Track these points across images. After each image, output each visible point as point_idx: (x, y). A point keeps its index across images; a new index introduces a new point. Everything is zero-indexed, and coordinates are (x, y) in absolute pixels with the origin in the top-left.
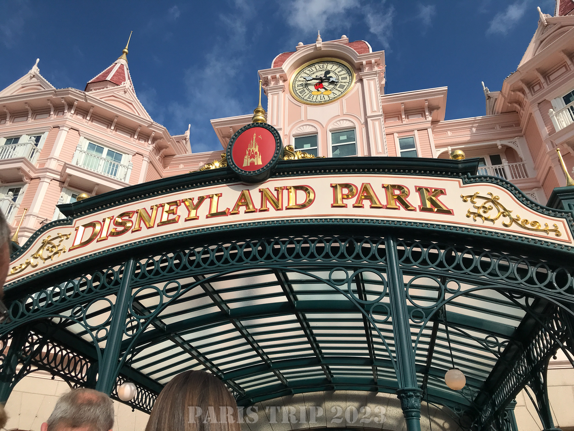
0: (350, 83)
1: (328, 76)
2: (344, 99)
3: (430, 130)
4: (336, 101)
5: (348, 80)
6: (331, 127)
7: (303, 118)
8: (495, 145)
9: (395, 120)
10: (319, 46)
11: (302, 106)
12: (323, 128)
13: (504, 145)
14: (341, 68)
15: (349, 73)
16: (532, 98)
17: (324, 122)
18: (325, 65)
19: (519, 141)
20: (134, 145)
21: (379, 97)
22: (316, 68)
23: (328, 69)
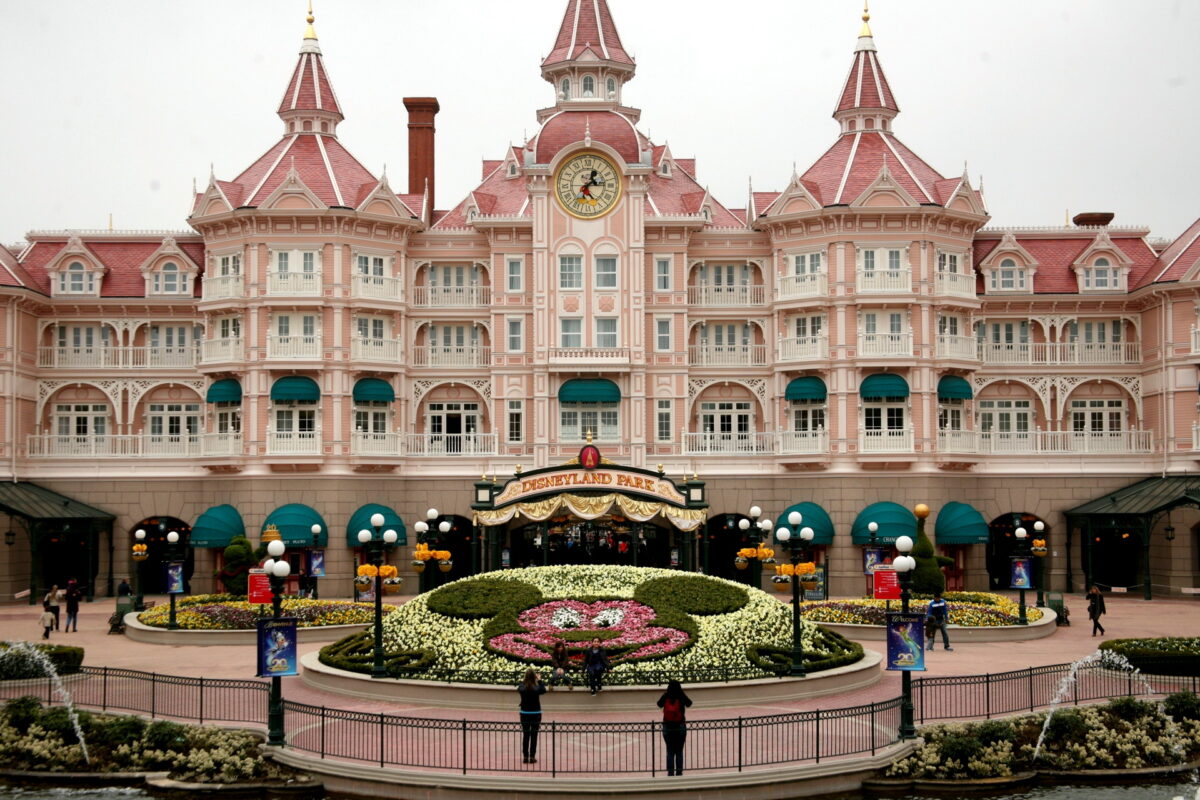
0: (616, 193)
2: (609, 216)
3: (685, 255)
4: (599, 220)
5: (614, 189)
6: (596, 251)
7: (568, 235)
8: (745, 261)
9: (655, 237)
10: (588, 145)
11: (567, 217)
12: (588, 251)
13: (752, 263)
14: (608, 170)
15: (616, 178)
16: (776, 241)
17: (589, 243)
18: (592, 160)
19: (766, 261)
20: (391, 242)
21: (642, 222)
22: (582, 163)
23: (595, 168)
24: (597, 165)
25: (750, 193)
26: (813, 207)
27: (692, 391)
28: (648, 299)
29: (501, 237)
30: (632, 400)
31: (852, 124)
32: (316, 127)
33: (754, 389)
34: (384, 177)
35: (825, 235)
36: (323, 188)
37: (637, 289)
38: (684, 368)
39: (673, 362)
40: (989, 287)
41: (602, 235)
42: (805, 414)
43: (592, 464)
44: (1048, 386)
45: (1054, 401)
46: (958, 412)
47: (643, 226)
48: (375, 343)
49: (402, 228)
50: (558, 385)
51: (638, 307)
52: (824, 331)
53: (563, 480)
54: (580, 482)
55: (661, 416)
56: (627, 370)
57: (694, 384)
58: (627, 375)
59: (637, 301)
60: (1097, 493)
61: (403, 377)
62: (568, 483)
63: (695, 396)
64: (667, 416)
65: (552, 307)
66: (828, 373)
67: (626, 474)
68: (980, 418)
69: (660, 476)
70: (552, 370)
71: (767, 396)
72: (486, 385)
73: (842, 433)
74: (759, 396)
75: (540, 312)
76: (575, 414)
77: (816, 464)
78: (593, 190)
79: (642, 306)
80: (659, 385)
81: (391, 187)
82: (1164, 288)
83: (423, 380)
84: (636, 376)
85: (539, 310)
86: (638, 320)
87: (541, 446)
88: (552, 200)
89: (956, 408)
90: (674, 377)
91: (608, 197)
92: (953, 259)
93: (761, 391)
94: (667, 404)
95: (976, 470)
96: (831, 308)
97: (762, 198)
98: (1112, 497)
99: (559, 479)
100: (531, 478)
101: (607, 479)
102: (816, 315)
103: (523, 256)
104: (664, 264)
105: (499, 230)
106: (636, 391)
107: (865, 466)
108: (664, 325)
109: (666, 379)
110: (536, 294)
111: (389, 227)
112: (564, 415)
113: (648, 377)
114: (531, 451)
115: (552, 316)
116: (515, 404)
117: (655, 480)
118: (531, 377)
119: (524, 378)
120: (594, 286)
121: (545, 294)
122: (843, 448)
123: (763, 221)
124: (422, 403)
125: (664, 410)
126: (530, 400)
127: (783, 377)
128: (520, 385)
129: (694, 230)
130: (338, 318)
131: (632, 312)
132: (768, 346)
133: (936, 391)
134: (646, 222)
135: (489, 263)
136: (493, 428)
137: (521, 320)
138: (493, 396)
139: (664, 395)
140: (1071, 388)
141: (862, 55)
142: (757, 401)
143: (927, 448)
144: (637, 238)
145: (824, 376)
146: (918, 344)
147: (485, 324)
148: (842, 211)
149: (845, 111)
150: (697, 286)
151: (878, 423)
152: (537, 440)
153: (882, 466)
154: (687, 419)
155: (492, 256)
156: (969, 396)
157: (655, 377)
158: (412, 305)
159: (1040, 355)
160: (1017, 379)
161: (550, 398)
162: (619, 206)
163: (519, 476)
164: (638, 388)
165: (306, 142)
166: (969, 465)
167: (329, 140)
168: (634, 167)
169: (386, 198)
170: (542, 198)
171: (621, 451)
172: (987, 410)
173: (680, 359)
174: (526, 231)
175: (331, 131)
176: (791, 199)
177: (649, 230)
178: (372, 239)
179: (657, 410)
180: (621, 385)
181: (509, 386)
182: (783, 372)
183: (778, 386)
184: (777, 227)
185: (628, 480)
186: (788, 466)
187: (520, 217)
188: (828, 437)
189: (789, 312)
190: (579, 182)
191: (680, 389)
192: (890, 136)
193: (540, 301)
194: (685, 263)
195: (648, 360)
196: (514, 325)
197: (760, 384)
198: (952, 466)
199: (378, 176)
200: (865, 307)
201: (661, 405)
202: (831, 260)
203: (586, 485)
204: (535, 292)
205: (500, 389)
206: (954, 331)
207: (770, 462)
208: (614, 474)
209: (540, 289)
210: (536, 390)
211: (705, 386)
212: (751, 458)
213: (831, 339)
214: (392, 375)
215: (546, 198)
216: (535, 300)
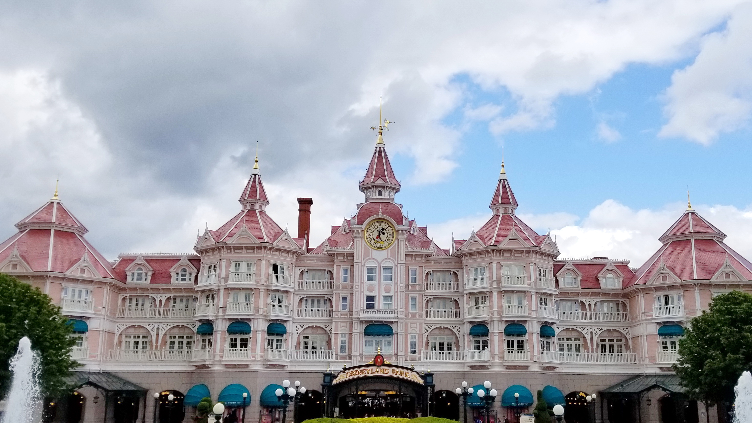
0: (393, 238)
1: (383, 232)
2: (389, 249)
3: (424, 267)
4: (385, 250)
5: (392, 237)
6: (382, 265)
7: (370, 257)
8: (451, 271)
9: (410, 258)
10: (380, 217)
11: (370, 249)
12: (380, 265)
13: (453, 272)
14: (389, 228)
15: (393, 232)
16: (464, 261)
17: (380, 261)
18: (382, 224)
19: (460, 271)
20: (289, 259)
21: (404, 251)
22: (377, 225)
23: (383, 227)
24: (384, 225)
25: (453, 240)
26: (482, 246)
27: (426, 331)
28: (407, 287)
29: (339, 258)
30: (399, 334)
31: (498, 210)
32: (257, 207)
33: (455, 330)
34: (286, 229)
35: (487, 259)
36: (258, 233)
37: (402, 282)
38: (422, 319)
39: (418, 317)
40: (561, 284)
41: (387, 258)
42: (479, 342)
43: (380, 364)
44: (589, 331)
45: (592, 339)
46: (549, 342)
47: (404, 253)
48: (279, 306)
49: (294, 252)
50: (364, 326)
51: (402, 290)
52: (487, 303)
53: (366, 371)
54: (374, 373)
55: (412, 342)
56: (396, 320)
57: (427, 327)
58: (397, 322)
59: (402, 288)
60: (614, 382)
61: (291, 322)
62: (368, 373)
63: (427, 333)
64: (415, 342)
65: (362, 290)
67: (396, 369)
68: (558, 345)
69: (412, 370)
70: (361, 320)
71: (461, 333)
72: (330, 327)
73: (496, 352)
74: (457, 334)
75: (357, 292)
76: (372, 341)
77: (485, 366)
78: (382, 236)
79: (404, 290)
80: (411, 328)
81: (289, 234)
82: (639, 287)
83: (300, 324)
84: (400, 323)
85: (356, 291)
86: (402, 297)
87: (356, 356)
88: (363, 240)
89: (548, 340)
90: (418, 324)
91: (389, 240)
92: (545, 271)
93: (458, 331)
94: (415, 337)
95: (557, 370)
96: (491, 292)
97: (458, 243)
98: (621, 384)
99: (364, 371)
100: (350, 371)
101: (387, 371)
102: (483, 295)
103: (350, 267)
104: (414, 271)
105: (338, 254)
106: (400, 330)
107: (508, 367)
108: (414, 299)
109: (415, 325)
110: (355, 284)
111: (288, 252)
112: (366, 341)
113: (406, 324)
114: (350, 358)
115: (362, 294)
116: (343, 335)
117: (410, 372)
118: (351, 323)
119: (348, 323)
120: (382, 281)
121: (359, 284)
122: (497, 359)
123: (459, 253)
124: (299, 335)
125: (413, 340)
126: (351, 334)
127: (468, 324)
128: (346, 327)
129: (428, 256)
130: (262, 293)
131: (399, 292)
132: (461, 310)
133: (539, 332)
134: (406, 252)
135: (333, 270)
136: (333, 347)
137: (348, 296)
138: (333, 332)
139: (414, 332)
140: (599, 332)
141: (502, 181)
142: (456, 336)
143: (536, 359)
144: (402, 259)
145: (488, 324)
146: (531, 310)
147: (331, 298)
148: (495, 248)
149: (494, 205)
150: (429, 282)
151: (513, 347)
152: (354, 353)
153: (515, 367)
154: (424, 344)
155: (335, 266)
156: (554, 335)
157: (409, 323)
158: (297, 289)
159: (585, 316)
161: (360, 333)
162: (394, 244)
163: (345, 369)
164: (402, 329)
165: (251, 214)
166: (555, 368)
167: (262, 213)
168: (401, 227)
169: (289, 240)
170: (359, 240)
171: (393, 359)
173: (421, 315)
174: (352, 255)
175: (263, 209)
176: (471, 242)
177: (407, 255)
178: (280, 258)
179: (410, 339)
180: (394, 327)
181: (341, 327)
182: (469, 322)
183: (467, 328)
184: (465, 255)
185: (397, 372)
186: (471, 367)
187: (348, 249)
188: (490, 353)
189: (471, 294)
190: (376, 233)
191: (421, 329)
192: (515, 217)
193: (357, 287)
194: (424, 271)
195: (406, 316)
196: (345, 299)
197: (458, 328)
198: (548, 368)
199: (284, 229)
200: (506, 292)
201: (412, 337)
202: (490, 270)
203: (377, 374)
204: (354, 283)
205: (336, 329)
206: (546, 304)
207: (462, 365)
208: (390, 369)
209: (357, 282)
210: (353, 329)
211: (432, 328)
212: (454, 363)
213: (491, 308)
214: (286, 321)
215: (360, 240)
216: (354, 287)
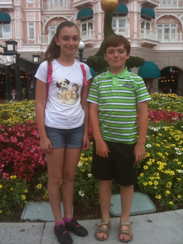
27: (45, 21)
30: (15, 21)
33: (69, 20)
38: (38, 9)
39: (34, 6)
42: (85, 25)
46: (149, 24)
55: (30, 29)
57: (45, 18)
58: (13, 10)
63: (46, 23)
64: (33, 29)
66: (94, 5)
68: (157, 30)
73: (99, 31)
80: (29, 16)
84: (16, 11)
89: (148, 22)
90: (35, 13)
93: (72, 20)
94: (32, 25)
95: (156, 49)
106: (17, 17)
109: (31, 14)
122: (100, 37)
125: (31, 27)
133: (140, 12)
139: (31, 20)
143: (136, 37)
145: (92, 6)
157: (27, 13)
160: (172, 14)
172: (160, 28)
173: (37, 6)
179: (28, 27)
180: (10, 14)
182: (76, 7)
183: (76, 14)
188: (94, 33)
191: (37, 17)
195: (24, 6)
197: (72, 18)
201: (30, 25)
211: (50, 19)
